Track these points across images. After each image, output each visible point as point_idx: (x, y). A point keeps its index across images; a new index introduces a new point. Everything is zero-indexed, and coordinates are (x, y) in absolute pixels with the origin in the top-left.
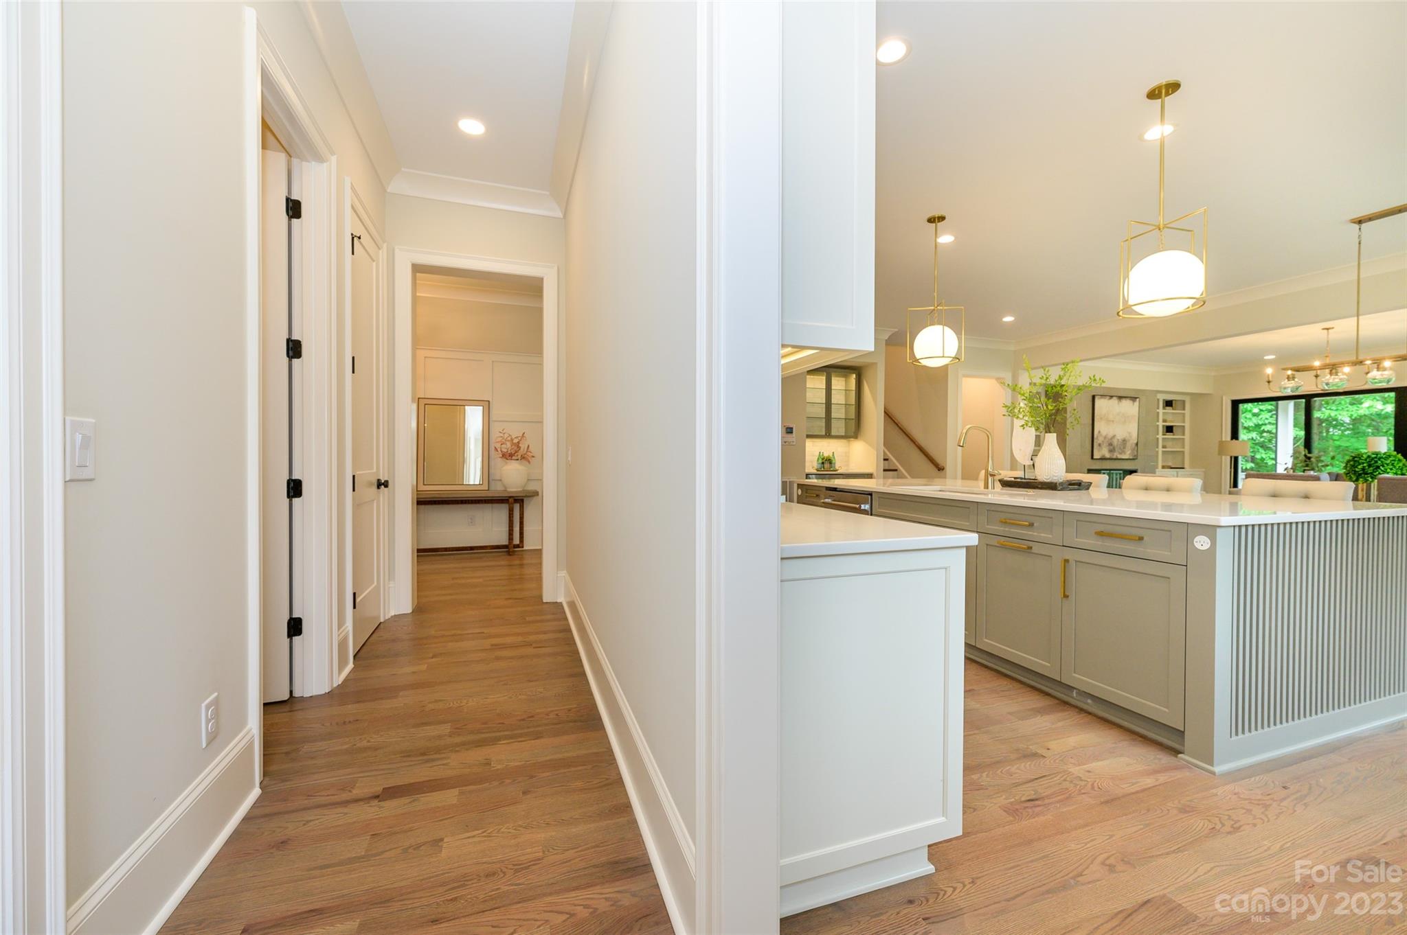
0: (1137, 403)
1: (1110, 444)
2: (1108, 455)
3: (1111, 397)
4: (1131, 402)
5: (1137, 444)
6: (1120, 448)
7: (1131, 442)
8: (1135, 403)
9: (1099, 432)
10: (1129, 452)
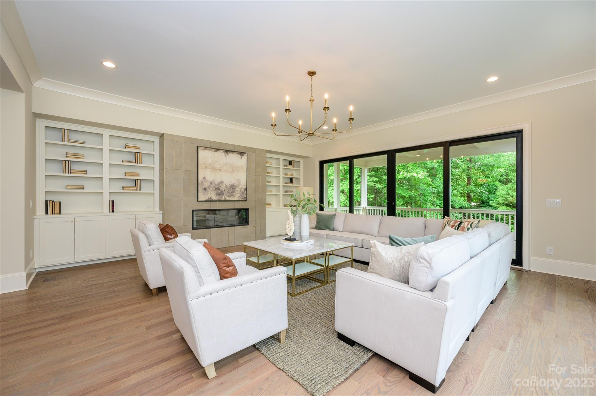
0: (245, 157)
1: (218, 189)
2: (215, 198)
3: (217, 150)
4: (239, 156)
5: (246, 189)
6: (229, 192)
7: (240, 187)
8: (243, 157)
9: (204, 178)
10: (239, 195)
